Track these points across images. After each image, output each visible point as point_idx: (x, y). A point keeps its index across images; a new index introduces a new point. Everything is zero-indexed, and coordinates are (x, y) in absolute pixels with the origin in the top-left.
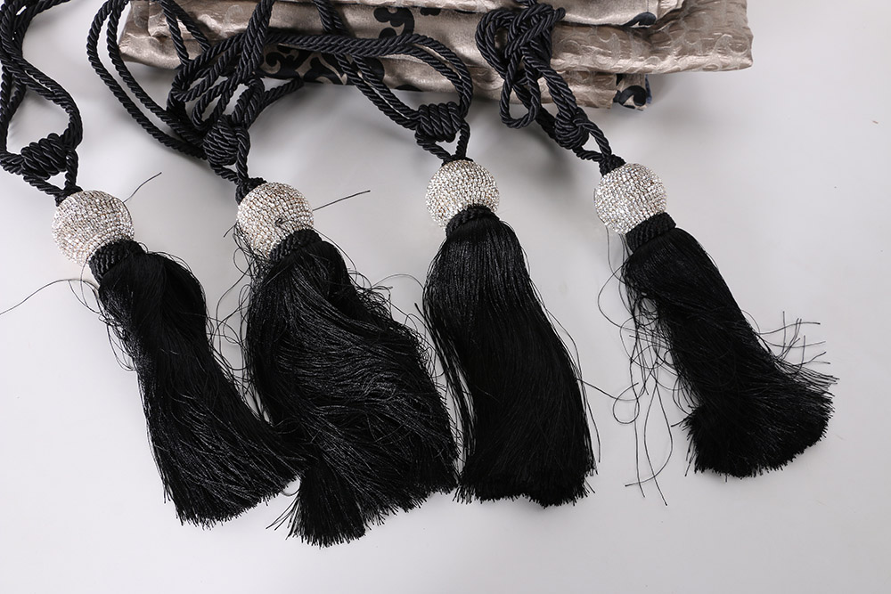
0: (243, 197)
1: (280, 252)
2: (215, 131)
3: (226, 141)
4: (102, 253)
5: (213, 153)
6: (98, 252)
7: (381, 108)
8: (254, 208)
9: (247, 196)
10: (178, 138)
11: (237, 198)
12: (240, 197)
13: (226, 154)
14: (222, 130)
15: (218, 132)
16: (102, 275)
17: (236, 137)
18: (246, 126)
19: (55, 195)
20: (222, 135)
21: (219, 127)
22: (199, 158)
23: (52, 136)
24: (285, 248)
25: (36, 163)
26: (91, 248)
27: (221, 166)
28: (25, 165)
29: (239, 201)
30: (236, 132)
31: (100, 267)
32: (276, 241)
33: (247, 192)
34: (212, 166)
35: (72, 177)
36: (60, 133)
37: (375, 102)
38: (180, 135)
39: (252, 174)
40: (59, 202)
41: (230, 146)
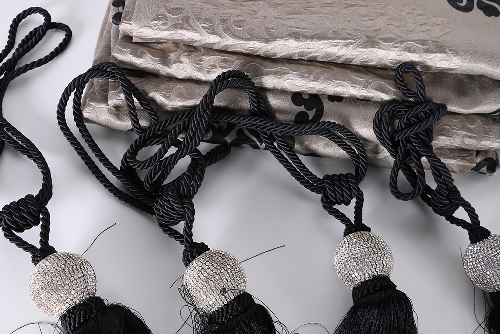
0: (190, 262)
1: (223, 316)
2: (166, 201)
3: (176, 211)
4: (73, 313)
5: (163, 217)
6: (69, 311)
8: (202, 277)
9: (194, 262)
10: (130, 194)
11: (184, 260)
12: (188, 260)
13: (168, 214)
14: (173, 202)
15: (169, 202)
16: (72, 331)
17: (184, 208)
18: (192, 197)
19: (32, 253)
20: (173, 206)
21: (171, 199)
22: (147, 213)
23: (29, 197)
24: (228, 313)
25: (15, 222)
26: (64, 309)
27: (168, 227)
28: (5, 222)
29: (187, 265)
30: (184, 203)
31: (70, 325)
32: (220, 305)
33: (194, 258)
34: (161, 225)
35: (45, 234)
36: (35, 193)
37: (289, 170)
38: (132, 192)
39: (197, 239)
40: (36, 261)
41: (178, 214)
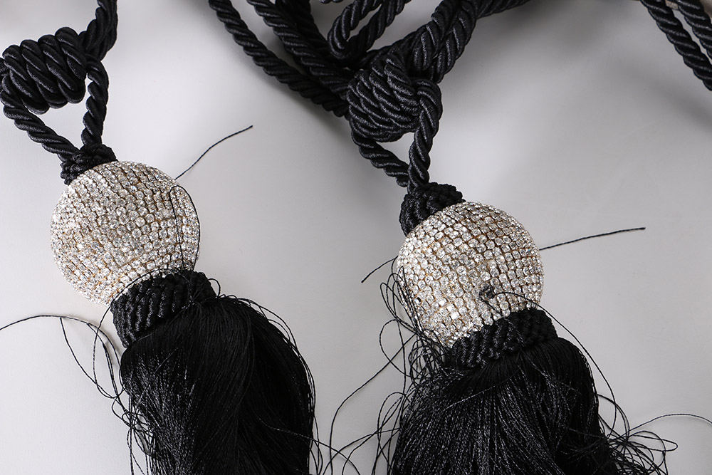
0: (417, 222)
1: (478, 349)
2: (376, 78)
3: (397, 102)
4: (143, 295)
5: (365, 116)
6: (134, 290)
7: (689, 62)
8: (442, 254)
9: (426, 223)
10: (291, 63)
11: (402, 218)
12: (411, 219)
13: (379, 111)
14: (394, 81)
15: (383, 80)
16: (137, 335)
17: (417, 98)
18: (438, 77)
19: (63, 156)
20: (391, 90)
21: (390, 74)
22: (328, 110)
23: (65, 32)
24: (491, 344)
25: (30, 84)
26: (122, 280)
28: (9, 81)
29: (408, 230)
30: (417, 88)
31: (134, 319)
32: (473, 325)
33: (427, 214)
34: (358, 138)
35: (95, 119)
36: (80, 27)
38: (296, 59)
39: (439, 174)
40: (69, 174)
41: (402, 113)
